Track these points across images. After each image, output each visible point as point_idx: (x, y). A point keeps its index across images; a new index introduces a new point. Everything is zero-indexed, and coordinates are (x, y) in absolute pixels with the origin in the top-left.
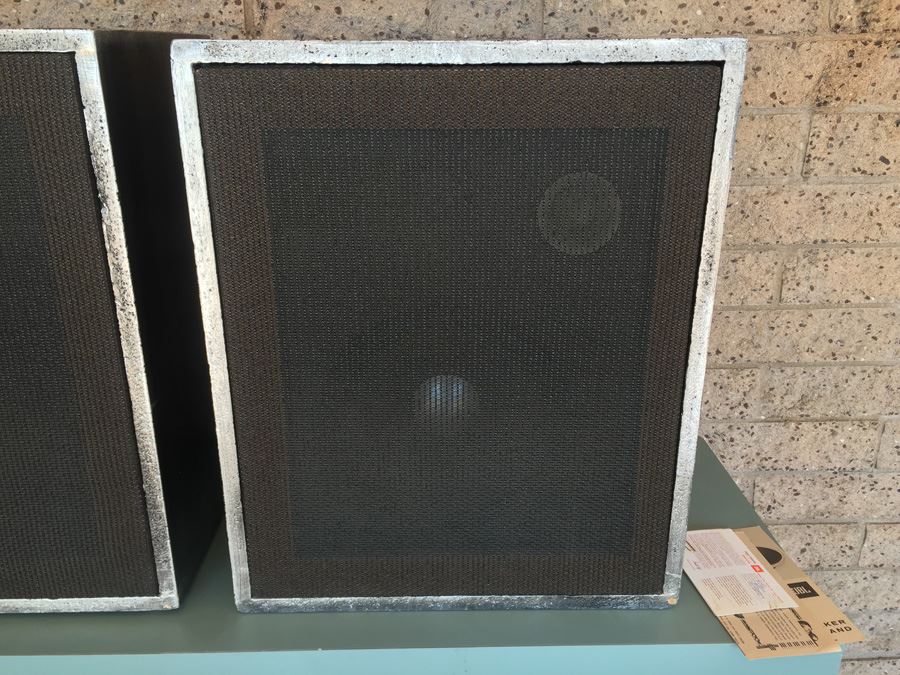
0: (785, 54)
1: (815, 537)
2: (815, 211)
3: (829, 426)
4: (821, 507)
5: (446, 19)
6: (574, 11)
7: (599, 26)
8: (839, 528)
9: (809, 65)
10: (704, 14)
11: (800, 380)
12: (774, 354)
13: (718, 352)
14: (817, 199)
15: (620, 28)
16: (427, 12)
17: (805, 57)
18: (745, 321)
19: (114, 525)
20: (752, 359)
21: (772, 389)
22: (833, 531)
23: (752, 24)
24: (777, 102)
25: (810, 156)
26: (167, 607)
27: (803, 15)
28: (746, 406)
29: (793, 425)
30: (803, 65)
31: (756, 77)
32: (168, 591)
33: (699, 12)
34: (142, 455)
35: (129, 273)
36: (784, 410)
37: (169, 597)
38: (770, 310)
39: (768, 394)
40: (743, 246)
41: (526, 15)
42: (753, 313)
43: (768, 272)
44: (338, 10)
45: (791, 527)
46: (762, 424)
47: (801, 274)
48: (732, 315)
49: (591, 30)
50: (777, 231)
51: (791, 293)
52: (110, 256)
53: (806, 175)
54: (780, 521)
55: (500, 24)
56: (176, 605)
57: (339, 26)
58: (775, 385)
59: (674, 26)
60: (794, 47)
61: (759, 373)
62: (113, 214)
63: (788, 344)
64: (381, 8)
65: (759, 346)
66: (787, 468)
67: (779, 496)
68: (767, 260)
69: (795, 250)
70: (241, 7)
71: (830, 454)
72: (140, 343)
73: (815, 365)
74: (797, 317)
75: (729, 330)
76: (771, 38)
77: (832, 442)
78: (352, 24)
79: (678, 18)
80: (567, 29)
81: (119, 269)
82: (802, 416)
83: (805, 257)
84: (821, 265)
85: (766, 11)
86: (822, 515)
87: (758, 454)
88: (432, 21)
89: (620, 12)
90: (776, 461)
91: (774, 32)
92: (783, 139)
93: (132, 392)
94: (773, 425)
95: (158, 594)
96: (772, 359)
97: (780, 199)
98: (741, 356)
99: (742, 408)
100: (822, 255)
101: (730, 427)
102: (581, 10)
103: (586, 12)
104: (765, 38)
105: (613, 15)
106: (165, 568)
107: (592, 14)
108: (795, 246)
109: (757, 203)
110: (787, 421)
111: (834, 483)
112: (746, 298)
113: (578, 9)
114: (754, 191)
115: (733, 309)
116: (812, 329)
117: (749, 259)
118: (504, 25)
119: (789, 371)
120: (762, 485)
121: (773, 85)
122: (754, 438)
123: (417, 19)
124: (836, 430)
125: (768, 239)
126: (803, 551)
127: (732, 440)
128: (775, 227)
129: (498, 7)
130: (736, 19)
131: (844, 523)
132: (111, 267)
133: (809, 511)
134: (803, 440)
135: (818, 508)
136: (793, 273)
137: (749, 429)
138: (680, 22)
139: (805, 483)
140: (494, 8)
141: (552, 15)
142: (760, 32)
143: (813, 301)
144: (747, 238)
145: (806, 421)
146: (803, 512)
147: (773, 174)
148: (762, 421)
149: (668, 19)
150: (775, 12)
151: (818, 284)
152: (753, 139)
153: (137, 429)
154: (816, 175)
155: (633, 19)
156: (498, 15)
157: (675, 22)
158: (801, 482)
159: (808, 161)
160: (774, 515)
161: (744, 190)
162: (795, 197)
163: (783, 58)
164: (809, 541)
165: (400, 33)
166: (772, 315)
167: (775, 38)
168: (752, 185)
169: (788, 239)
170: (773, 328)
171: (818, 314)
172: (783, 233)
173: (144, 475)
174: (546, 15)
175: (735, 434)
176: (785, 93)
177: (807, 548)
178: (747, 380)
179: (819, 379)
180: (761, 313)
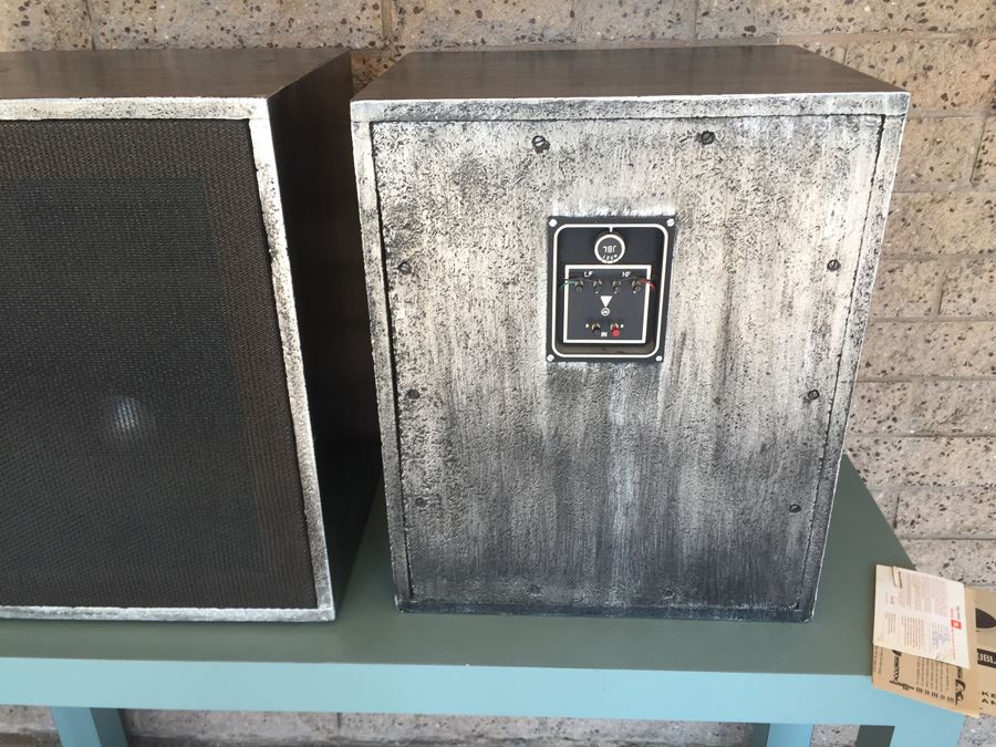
0: (960, 53)
1: (960, 553)
2: (983, 219)
3: (983, 442)
4: (969, 523)
5: (592, 19)
6: (731, 9)
7: (756, 25)
8: (986, 545)
9: (986, 64)
10: (873, 10)
11: (955, 394)
12: (928, 367)
13: (868, 365)
14: (987, 206)
15: (780, 27)
16: (572, 14)
17: (982, 55)
18: (899, 333)
19: (278, 546)
20: (905, 372)
21: (923, 403)
22: (979, 547)
23: (925, 21)
24: (948, 104)
25: (981, 161)
26: (324, 618)
27: (982, 10)
28: (895, 420)
29: (944, 440)
30: (979, 65)
31: (926, 76)
32: (325, 605)
33: (867, 9)
34: (304, 484)
35: (296, 321)
36: (936, 424)
37: (326, 609)
38: (927, 321)
39: (919, 408)
40: (902, 256)
41: (678, 15)
42: (908, 325)
43: (927, 283)
44: (479, 14)
45: (934, 543)
46: (910, 439)
47: (963, 285)
48: (886, 327)
49: (747, 29)
50: (940, 240)
51: (951, 305)
52: (278, 304)
53: (975, 180)
54: (924, 535)
55: (650, 24)
56: (333, 617)
57: (480, 29)
58: (928, 398)
59: (838, 24)
60: (970, 45)
61: (911, 387)
62: (282, 267)
63: (944, 357)
64: (523, 11)
65: (912, 359)
66: (935, 483)
67: (924, 511)
68: (927, 269)
69: (959, 260)
70: (379, 12)
71: (982, 470)
72: (304, 384)
73: (973, 379)
74: (957, 330)
75: (881, 343)
76: (945, 35)
77: (985, 458)
78: (493, 27)
79: (843, 15)
80: (721, 28)
81: (286, 317)
82: (954, 431)
83: (969, 267)
84: (986, 276)
85: (942, 7)
86: (969, 530)
87: (904, 469)
88: (577, 22)
89: (780, 10)
90: (923, 476)
91: (949, 29)
92: (952, 144)
93: (296, 428)
94: (922, 439)
95: (316, 607)
96: (926, 373)
97: (946, 206)
98: (893, 369)
99: (890, 422)
100: (988, 266)
101: (876, 441)
102: (737, 8)
103: (743, 10)
104: (939, 35)
105: (772, 13)
106: (323, 585)
107: (749, 12)
108: (959, 256)
109: (919, 211)
110: (937, 436)
111: (985, 498)
112: (901, 310)
113: (734, 7)
114: (917, 198)
115: (888, 320)
116: (972, 341)
117: (908, 269)
118: (654, 25)
119: (944, 385)
120: (906, 499)
121: (945, 86)
122: (902, 452)
123: (562, 21)
124: (990, 446)
125: (930, 249)
126: (946, 565)
127: (877, 454)
128: (938, 237)
129: (648, 6)
130: (908, 16)
131: (991, 540)
132: (280, 316)
133: (955, 526)
134: (954, 457)
135: (966, 523)
136: (954, 284)
137: (896, 443)
138: (846, 20)
139: (952, 498)
140: (643, 7)
141: (705, 14)
142: (934, 29)
143: (974, 314)
144: (906, 248)
145: (959, 436)
146: (949, 527)
147: (939, 180)
148: (911, 436)
149: (832, 15)
150: (951, 7)
151: (981, 296)
152: (919, 142)
153: (300, 460)
154: (986, 181)
155: (794, 17)
156: (647, 14)
157: (840, 20)
158: (948, 498)
159: (979, 167)
160: (917, 530)
161: (907, 197)
162: (962, 204)
163: (957, 56)
164: (953, 555)
165: (542, 36)
166: (929, 328)
167: (950, 35)
168: (915, 192)
169: (952, 249)
170: (929, 341)
171: (979, 327)
172: (946, 242)
173: (306, 501)
174: (699, 14)
175: (881, 449)
176: (957, 95)
177: (951, 563)
178: (898, 394)
179: (976, 393)
180: (917, 325)
